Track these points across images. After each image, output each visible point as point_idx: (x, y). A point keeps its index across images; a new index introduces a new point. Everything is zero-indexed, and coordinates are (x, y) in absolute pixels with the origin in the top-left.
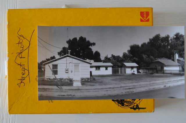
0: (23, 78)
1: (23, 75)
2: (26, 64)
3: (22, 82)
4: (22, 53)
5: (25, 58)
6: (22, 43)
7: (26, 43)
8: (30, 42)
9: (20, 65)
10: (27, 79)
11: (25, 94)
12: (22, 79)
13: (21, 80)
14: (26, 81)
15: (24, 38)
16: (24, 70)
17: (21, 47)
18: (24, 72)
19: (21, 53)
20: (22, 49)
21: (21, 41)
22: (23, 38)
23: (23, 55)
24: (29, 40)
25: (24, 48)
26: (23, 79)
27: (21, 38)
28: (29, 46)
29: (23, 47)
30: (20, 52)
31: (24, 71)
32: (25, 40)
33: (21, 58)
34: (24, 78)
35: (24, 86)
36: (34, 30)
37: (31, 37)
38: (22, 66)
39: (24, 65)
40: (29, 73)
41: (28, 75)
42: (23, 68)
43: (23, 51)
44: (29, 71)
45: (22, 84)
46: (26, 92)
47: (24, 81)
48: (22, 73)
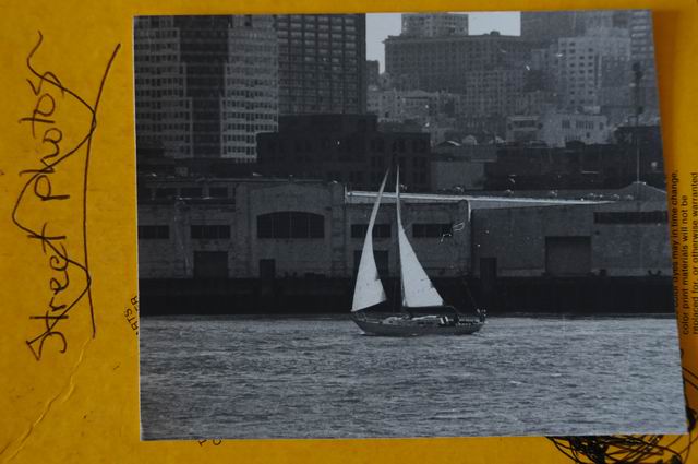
0: (55, 309)
1: (57, 291)
2: (74, 235)
3: (49, 333)
4: (52, 171)
5: (66, 197)
6: (49, 114)
7: (71, 118)
8: (94, 113)
9: (42, 238)
10: (80, 314)
11: (66, 398)
12: (51, 314)
13: (47, 318)
14: (77, 322)
15: (63, 89)
16: (63, 262)
17: (45, 140)
18: (60, 276)
19: (49, 170)
20: (51, 149)
21: (46, 106)
22: (54, 90)
23: (58, 180)
25: (64, 147)
27: (47, 87)
28: (90, 136)
29: (56, 136)
30: (42, 167)
31: (64, 269)
32: (66, 103)
33: (44, 199)
34: (63, 307)
35: (64, 352)
36: (119, 46)
37: (103, 83)
38: (52, 242)
39: (64, 237)
40: (89, 284)
41: (87, 293)
42: (54, 254)
43: (56, 163)
44: (87, 272)
45: (54, 343)
46: (72, 389)
47: (60, 326)
48: (54, 279)
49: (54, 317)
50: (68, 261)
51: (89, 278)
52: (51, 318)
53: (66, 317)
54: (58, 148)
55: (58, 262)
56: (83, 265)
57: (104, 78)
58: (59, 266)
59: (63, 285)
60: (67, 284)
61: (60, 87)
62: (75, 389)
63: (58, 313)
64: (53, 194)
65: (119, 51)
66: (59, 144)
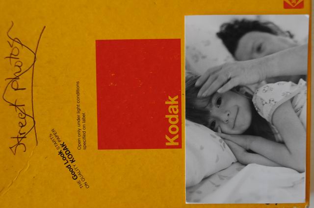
0: (21, 134)
1: (22, 127)
2: (28, 104)
3: (19, 144)
4: (19, 79)
5: (25, 89)
6: (17, 55)
7: (26, 57)
8: (35, 54)
9: (15, 106)
10: (31, 137)
11: (26, 170)
12: (19, 136)
13: (18, 138)
14: (30, 140)
15: (22, 45)
16: (24, 115)
17: (15, 66)
18: (23, 121)
19: (17, 78)
20: (18, 69)
21: (15, 52)
22: (18, 46)
23: (21, 82)
24: (34, 49)
25: (23, 68)
26: (21, 137)
27: (16, 44)
28: (33, 64)
29: (19, 64)
30: (14, 77)
31: (24, 118)
32: (23, 50)
33: (16, 90)
34: (24, 133)
35: (25, 151)
36: (45, 27)
37: (38, 43)
38: (19, 107)
39: (24, 105)
40: (35, 124)
41: (34, 128)
42: (20, 112)
43: (20, 75)
44: (33, 119)
45: (21, 147)
46: (28, 166)
47: (23, 141)
48: (20, 122)
49: (21, 138)
50: (26, 115)
51: (34, 122)
52: (20, 138)
53: (26, 137)
54: (21, 69)
55: (22, 115)
56: (32, 116)
57: (39, 40)
58: (22, 117)
59: (24, 125)
60: (26, 124)
61: (21, 44)
62: (30, 167)
63: (23, 136)
64: (19, 88)
65: (45, 29)
66: (21, 67)
